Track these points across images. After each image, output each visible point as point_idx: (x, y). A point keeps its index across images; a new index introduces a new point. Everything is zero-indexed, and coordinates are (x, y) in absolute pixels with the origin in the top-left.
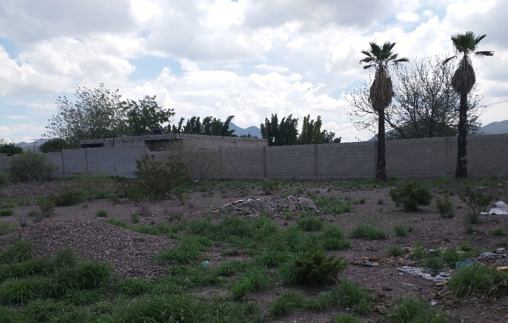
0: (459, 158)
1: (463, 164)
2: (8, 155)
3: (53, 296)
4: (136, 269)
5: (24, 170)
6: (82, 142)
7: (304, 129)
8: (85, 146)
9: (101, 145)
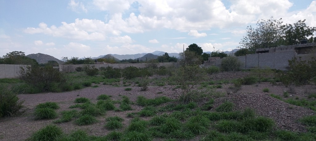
2: (221, 58)
3: (242, 132)
4: (287, 125)
5: (227, 65)
6: (257, 50)
8: (258, 52)
9: (268, 51)
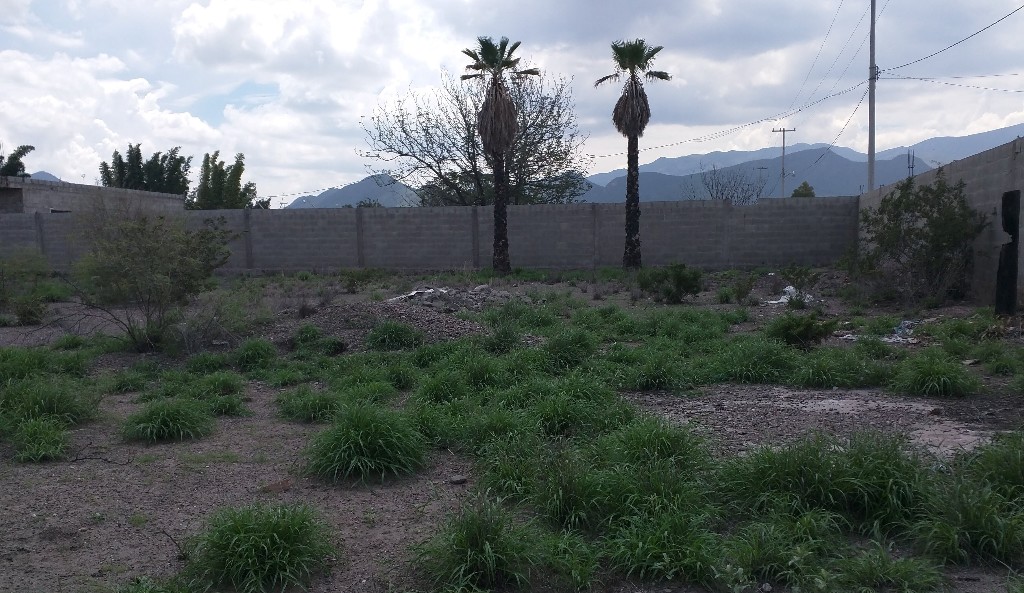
0: (629, 236)
1: (635, 247)
7: (205, 178)
